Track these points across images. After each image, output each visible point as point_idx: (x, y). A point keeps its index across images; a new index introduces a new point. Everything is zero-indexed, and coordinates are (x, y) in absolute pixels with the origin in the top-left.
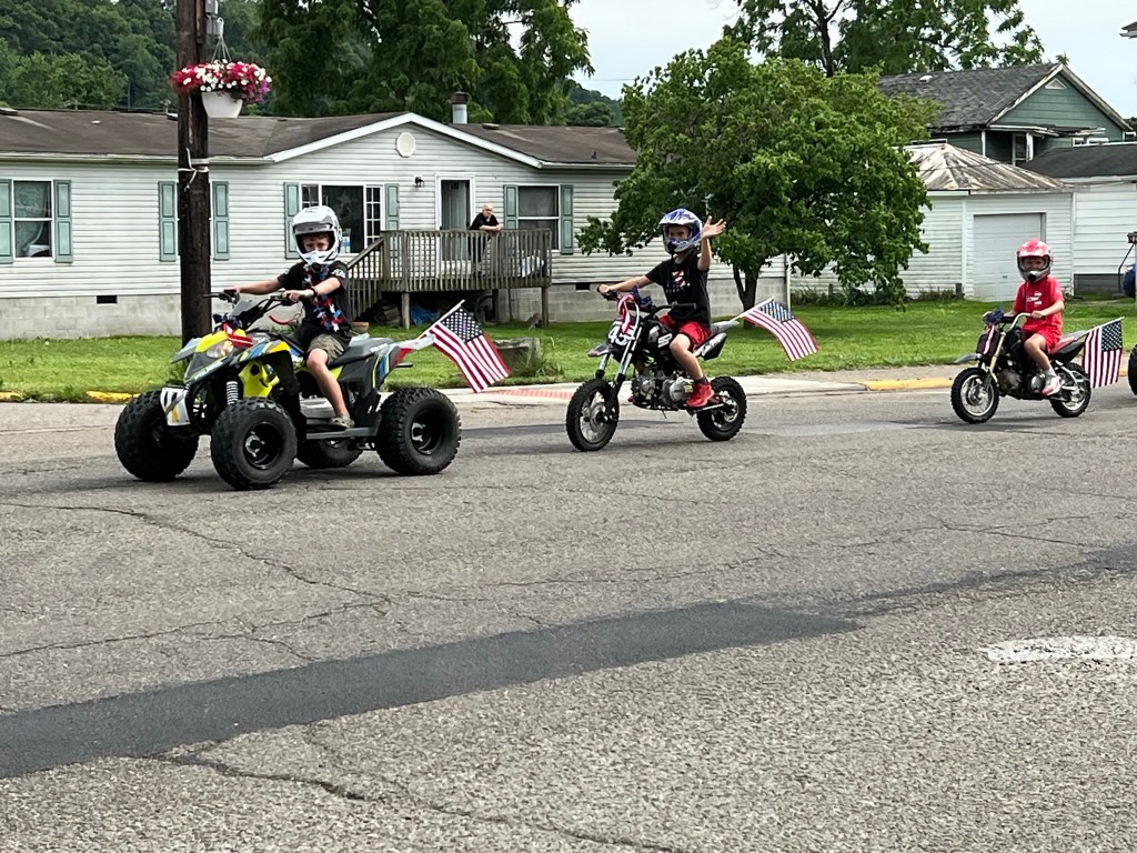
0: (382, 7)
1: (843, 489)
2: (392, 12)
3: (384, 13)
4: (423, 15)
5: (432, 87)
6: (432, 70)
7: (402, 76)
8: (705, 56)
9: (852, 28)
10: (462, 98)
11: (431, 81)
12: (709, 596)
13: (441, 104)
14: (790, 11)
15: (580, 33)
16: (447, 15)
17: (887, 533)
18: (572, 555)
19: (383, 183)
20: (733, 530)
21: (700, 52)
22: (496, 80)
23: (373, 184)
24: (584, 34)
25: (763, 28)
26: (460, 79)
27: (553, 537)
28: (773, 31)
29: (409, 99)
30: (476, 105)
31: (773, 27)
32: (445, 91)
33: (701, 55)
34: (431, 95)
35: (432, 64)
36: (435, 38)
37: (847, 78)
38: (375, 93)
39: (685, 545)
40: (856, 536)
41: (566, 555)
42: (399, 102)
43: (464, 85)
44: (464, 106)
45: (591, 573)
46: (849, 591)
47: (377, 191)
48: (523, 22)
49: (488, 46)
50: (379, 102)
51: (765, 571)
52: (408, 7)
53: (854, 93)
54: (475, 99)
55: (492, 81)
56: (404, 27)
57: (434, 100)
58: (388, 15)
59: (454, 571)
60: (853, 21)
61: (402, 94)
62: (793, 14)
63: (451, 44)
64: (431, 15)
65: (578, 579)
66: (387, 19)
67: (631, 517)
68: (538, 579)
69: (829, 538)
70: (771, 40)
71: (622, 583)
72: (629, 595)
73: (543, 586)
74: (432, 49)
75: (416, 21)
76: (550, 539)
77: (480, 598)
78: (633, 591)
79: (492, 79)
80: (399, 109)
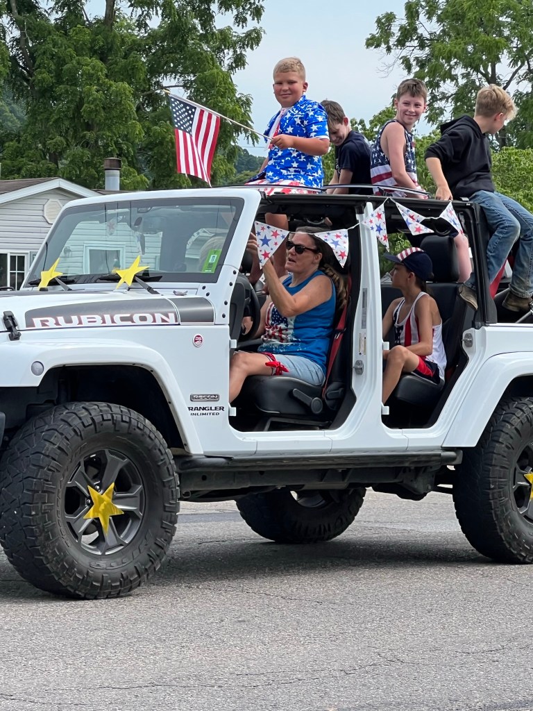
0: (39, 67)
1: (477, 590)
2: (50, 72)
3: (40, 73)
4: (82, 75)
5: (86, 151)
6: (88, 134)
7: (58, 138)
8: (368, 126)
9: (527, 101)
10: (115, 163)
11: (86, 145)
12: (318, 704)
13: (96, 169)
14: (462, 82)
15: (244, 99)
16: (107, 76)
17: (515, 639)
18: (181, 657)
19: (28, 252)
20: (354, 633)
21: (362, 122)
22: (156, 145)
23: (17, 253)
24: (247, 99)
25: (434, 98)
26: (116, 143)
27: (164, 637)
28: (444, 102)
29: (63, 163)
30: (131, 170)
31: (445, 97)
32: (100, 155)
33: (364, 126)
34: (85, 159)
35: (89, 127)
36: (95, 100)
37: (516, 154)
38: (27, 156)
39: (302, 648)
40: (482, 642)
41: (174, 657)
42: (52, 166)
43: (121, 149)
44: (118, 172)
45: (198, 677)
46: (467, 702)
47: (22, 259)
48: (185, 86)
49: (148, 110)
50: (31, 166)
51: (382, 679)
52: (65, 67)
53: (523, 169)
54: (131, 164)
55: (150, 146)
56: (61, 88)
57: (88, 164)
58: (45, 75)
59: (53, 672)
60: (527, 94)
61: (56, 157)
62: (466, 85)
63: (112, 107)
64: (90, 76)
65: (184, 684)
66: (44, 79)
67: (248, 617)
68: (140, 682)
69: (453, 643)
70: (442, 111)
71: (230, 688)
72: (235, 702)
73: (145, 690)
74: (91, 112)
75: (73, 81)
76: (160, 640)
77: (76, 702)
78: (239, 698)
79: (151, 143)
80: (51, 174)
